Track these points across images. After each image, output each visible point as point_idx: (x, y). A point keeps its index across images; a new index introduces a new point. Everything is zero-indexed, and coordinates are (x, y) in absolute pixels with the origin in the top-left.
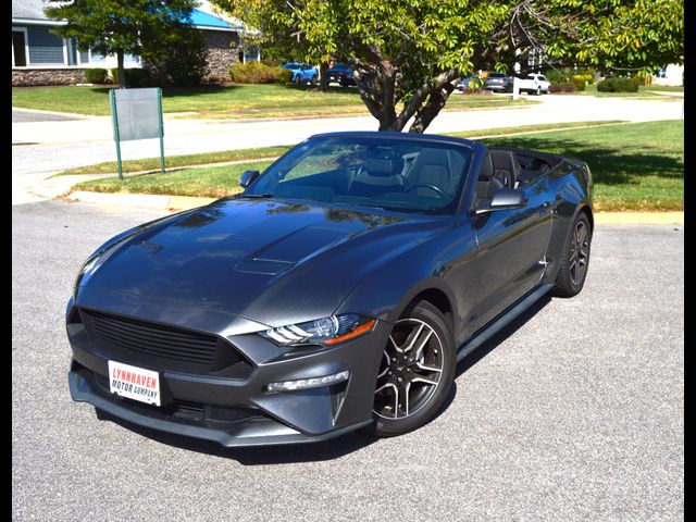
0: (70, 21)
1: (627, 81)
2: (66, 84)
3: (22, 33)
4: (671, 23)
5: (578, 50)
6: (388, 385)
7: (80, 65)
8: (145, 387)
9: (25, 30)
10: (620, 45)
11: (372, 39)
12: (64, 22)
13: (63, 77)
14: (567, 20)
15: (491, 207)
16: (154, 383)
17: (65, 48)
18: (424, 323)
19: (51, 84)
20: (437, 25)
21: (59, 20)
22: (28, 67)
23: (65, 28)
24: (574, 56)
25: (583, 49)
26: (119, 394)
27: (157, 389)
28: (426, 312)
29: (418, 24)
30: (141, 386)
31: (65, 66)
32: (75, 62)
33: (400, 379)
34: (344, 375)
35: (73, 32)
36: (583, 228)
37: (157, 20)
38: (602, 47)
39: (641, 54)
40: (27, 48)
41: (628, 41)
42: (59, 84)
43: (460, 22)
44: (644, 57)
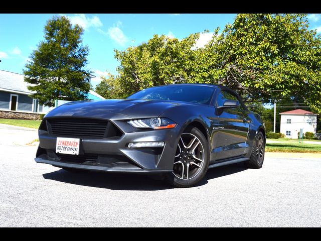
0: (38, 92)
1: (273, 134)
2: (32, 119)
3: (16, 97)
4: (294, 72)
5: (255, 84)
6: (179, 162)
7: (38, 112)
8: (72, 147)
9: (17, 96)
10: (273, 80)
11: (168, 81)
12: (35, 92)
13: (31, 117)
14: (250, 71)
15: (224, 105)
16: (77, 144)
17: (33, 105)
18: (196, 137)
19: (25, 119)
20: (196, 76)
21: (33, 91)
22: (16, 111)
23: (35, 94)
24: (253, 86)
25: (257, 83)
26: (60, 153)
27: (78, 147)
28: (197, 132)
29: (188, 74)
30: (71, 147)
31: (32, 112)
32: (36, 111)
33: (185, 161)
34: (162, 144)
35: (38, 96)
36: (262, 139)
37: (74, 93)
38: (266, 81)
39: (282, 85)
40: (17, 103)
41: (276, 79)
42: (28, 119)
43: (205, 74)
44: (284, 86)
